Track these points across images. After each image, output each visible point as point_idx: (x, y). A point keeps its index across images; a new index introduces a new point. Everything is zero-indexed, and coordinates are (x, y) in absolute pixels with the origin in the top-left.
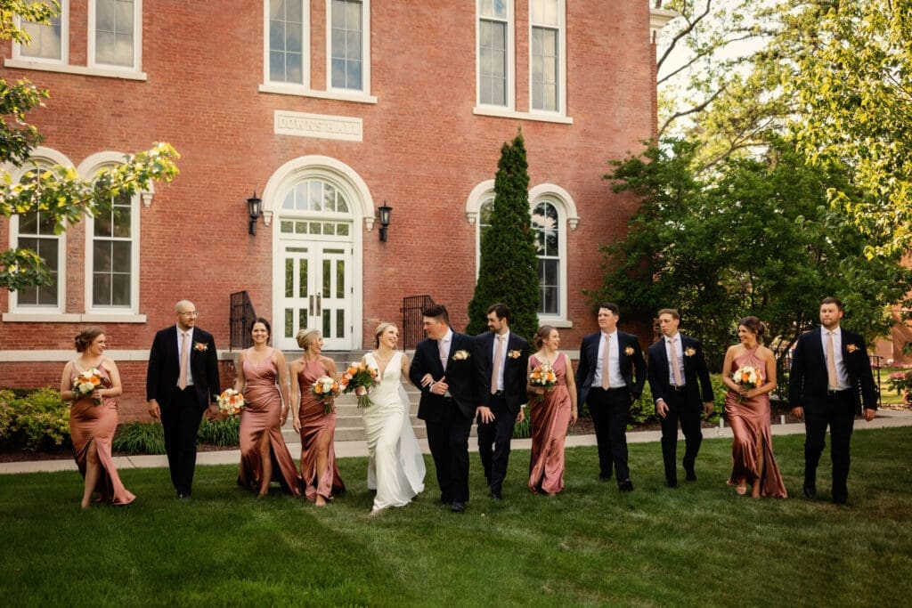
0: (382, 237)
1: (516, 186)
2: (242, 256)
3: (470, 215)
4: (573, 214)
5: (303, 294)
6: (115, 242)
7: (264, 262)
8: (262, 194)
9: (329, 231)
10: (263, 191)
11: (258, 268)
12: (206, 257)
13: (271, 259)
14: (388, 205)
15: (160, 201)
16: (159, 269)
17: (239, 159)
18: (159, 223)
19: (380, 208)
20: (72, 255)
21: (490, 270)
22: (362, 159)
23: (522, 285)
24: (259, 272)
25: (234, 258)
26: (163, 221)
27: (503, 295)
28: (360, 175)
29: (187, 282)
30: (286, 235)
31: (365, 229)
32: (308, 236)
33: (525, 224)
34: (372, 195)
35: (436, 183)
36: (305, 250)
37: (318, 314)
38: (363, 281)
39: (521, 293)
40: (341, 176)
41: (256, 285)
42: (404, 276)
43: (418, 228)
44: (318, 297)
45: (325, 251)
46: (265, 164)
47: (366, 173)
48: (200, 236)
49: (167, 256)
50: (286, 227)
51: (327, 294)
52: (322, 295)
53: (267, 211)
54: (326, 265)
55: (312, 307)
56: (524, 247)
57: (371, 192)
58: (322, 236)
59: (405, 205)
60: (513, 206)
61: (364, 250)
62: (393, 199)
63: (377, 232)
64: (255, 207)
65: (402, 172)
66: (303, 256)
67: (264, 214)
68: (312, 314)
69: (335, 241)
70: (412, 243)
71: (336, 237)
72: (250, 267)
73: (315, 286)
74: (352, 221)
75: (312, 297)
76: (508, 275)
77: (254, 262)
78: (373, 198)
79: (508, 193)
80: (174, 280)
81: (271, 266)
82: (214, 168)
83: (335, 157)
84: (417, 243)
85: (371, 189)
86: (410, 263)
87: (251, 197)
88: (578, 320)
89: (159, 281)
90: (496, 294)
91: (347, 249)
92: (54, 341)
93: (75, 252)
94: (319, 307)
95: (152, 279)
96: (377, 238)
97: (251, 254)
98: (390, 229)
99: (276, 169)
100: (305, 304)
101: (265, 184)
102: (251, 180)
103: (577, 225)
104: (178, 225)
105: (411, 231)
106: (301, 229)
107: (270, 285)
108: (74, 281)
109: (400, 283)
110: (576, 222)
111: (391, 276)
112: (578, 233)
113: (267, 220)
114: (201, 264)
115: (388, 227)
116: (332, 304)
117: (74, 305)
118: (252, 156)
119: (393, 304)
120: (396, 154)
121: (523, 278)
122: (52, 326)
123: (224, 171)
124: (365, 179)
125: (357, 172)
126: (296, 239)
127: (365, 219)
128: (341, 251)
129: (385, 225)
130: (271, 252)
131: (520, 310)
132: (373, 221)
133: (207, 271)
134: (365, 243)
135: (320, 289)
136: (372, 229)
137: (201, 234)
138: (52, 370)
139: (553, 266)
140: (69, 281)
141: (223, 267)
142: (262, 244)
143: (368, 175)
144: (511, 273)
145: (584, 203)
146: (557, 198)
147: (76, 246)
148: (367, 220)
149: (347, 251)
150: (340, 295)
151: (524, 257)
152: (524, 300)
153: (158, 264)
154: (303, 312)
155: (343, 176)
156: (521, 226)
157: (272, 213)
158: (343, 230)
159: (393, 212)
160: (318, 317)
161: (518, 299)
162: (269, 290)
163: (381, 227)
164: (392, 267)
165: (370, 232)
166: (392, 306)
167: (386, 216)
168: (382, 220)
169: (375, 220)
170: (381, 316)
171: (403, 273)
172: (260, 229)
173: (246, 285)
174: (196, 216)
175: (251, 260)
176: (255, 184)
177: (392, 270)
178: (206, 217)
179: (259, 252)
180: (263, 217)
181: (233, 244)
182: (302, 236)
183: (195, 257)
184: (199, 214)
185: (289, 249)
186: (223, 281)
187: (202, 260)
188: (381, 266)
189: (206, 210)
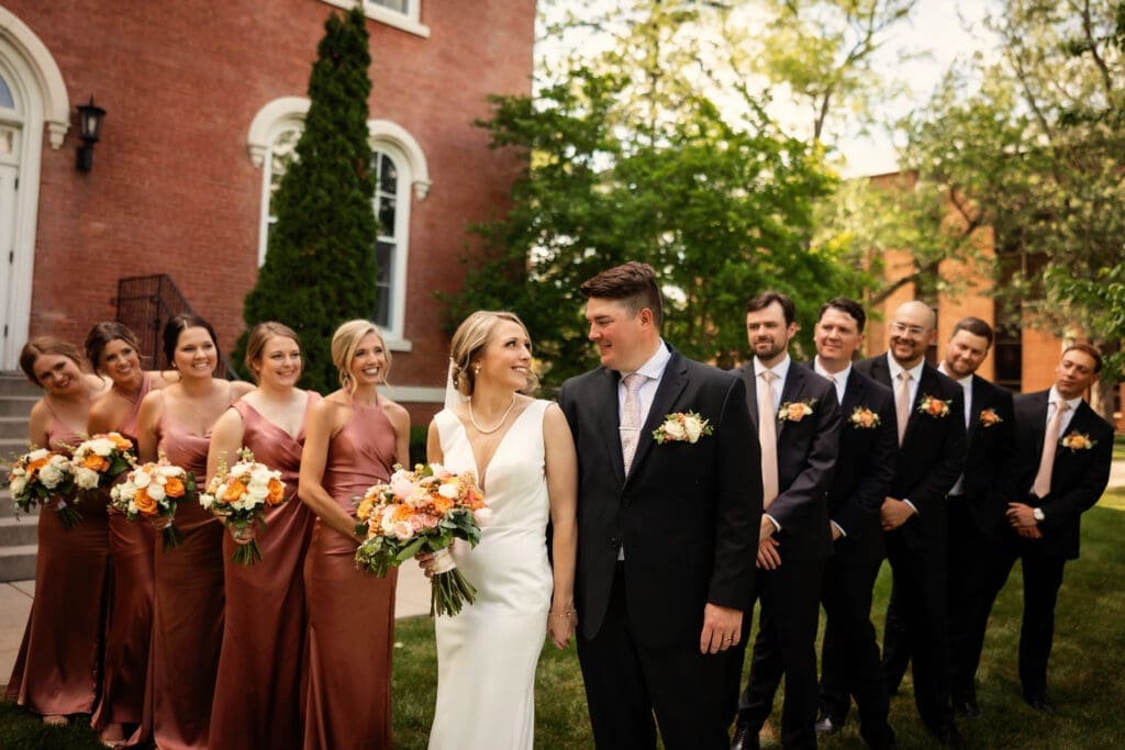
0: (82, 164)
1: (349, 92)
3: (254, 150)
4: (422, 174)
14: (99, 104)
19: (80, 108)
21: (291, 236)
22: (48, 12)
23: (349, 268)
27: (313, 283)
28: (43, 41)
31: (46, 143)
33: (361, 162)
34: (66, 81)
38: (37, 242)
39: (347, 284)
42: (123, 241)
43: (155, 158)
47: (55, 38)
56: (356, 202)
57: (64, 75)
59: (133, 114)
60: (342, 126)
61: (43, 183)
63: (72, 153)
70: (142, 183)
74: (19, 126)
76: (325, 247)
78: (69, 89)
79: (333, 101)
85: (65, 71)
86: (136, 220)
88: (422, 340)
90: (300, 281)
91: (7, 177)
96: (72, 164)
98: (98, 153)
103: (428, 193)
105: (143, 161)
109: (116, 252)
110: (426, 188)
111: (96, 237)
112: (427, 206)
115: (96, 145)
119: (98, 290)
120: (121, 19)
121: (352, 256)
124: (53, 51)
125: (37, 33)
127: (48, 124)
129: (90, 142)
132: (65, 130)
134: (45, 169)
136: (61, 147)
143: (59, 44)
144: (331, 246)
145: (441, 159)
148: (53, 128)
149: (9, 183)
151: (355, 220)
152: (350, 297)
156: (354, 162)
159: (107, 119)
161: (341, 293)
163: (80, 143)
164: (99, 221)
165: (55, 151)
166: (94, 292)
167: (92, 124)
168: (84, 131)
169: (69, 129)
170: (70, 310)
171: (121, 235)
177: (98, 226)
188: (76, 217)
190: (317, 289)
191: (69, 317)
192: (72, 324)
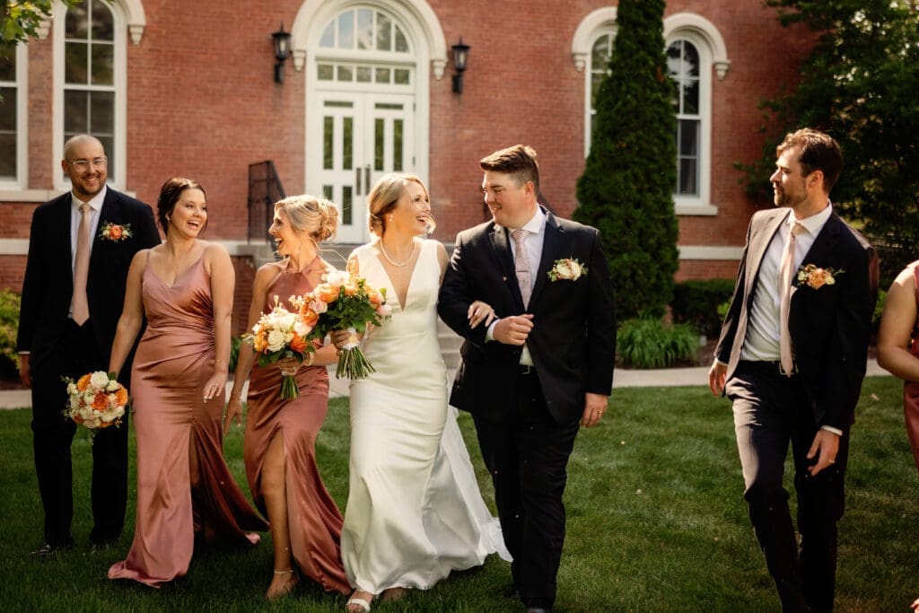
0: (456, 88)
1: (647, 16)
2: (264, 113)
3: (578, 58)
4: (722, 56)
5: (348, 165)
6: (93, 93)
7: (294, 121)
8: (291, 26)
9: (383, 78)
10: (293, 22)
11: (286, 130)
12: (215, 113)
13: (304, 117)
14: (466, 42)
15: (154, 36)
16: (152, 130)
18: (152, 66)
19: (453, 47)
20: (36, 109)
21: (609, 133)
23: (654, 154)
24: (286, 135)
25: (254, 115)
26: (157, 64)
27: (626, 168)
29: (191, 148)
30: (326, 84)
31: (432, 76)
32: (354, 84)
33: (659, 69)
34: (443, 27)
35: (531, 12)
36: (349, 105)
38: (430, 148)
39: (652, 166)
41: (285, 152)
43: (504, 75)
44: (368, 170)
45: (378, 106)
48: (209, 85)
49: (164, 111)
50: (325, 73)
51: (379, 166)
52: (372, 167)
53: (299, 51)
54: (379, 124)
55: (358, 184)
56: (657, 101)
57: (441, 23)
58: (373, 85)
59: (487, 43)
60: (643, 43)
61: (432, 105)
62: (472, 35)
63: (449, 80)
64: (283, 44)
66: (347, 112)
67: (295, 55)
68: (359, 192)
69: (391, 92)
70: (497, 96)
71: (392, 86)
72: (275, 128)
73: (364, 153)
74: (414, 65)
75: (359, 170)
76: (634, 140)
77: (281, 121)
78: (445, 32)
79: (635, 25)
80: (172, 145)
81: (304, 127)
84: (504, 96)
85: (441, 19)
86: (494, 124)
87: (276, 29)
88: (726, 205)
89: (153, 146)
90: (617, 167)
91: (407, 103)
92: (13, 227)
93: (40, 106)
95: (143, 144)
96: (449, 88)
97: (276, 110)
98: (467, 77)
100: (349, 178)
101: (296, 13)
102: (278, 7)
103: (727, 71)
104: (178, 69)
105: (497, 79)
106: (345, 75)
107: (302, 153)
108: (38, 146)
110: (725, 67)
111: (467, 141)
112: (728, 83)
113: (298, 63)
114: (209, 123)
115: (465, 73)
117: (39, 178)
119: (471, 181)
121: (655, 144)
122: (9, 207)
124: (434, 7)
126: (337, 89)
127: (432, 61)
128: (399, 107)
129: (461, 71)
130: (304, 107)
131: (650, 190)
132: (444, 65)
133: (217, 133)
134: (432, 95)
135: (371, 160)
136: (442, 77)
137: (209, 81)
138: (10, 267)
139: (691, 128)
140: (32, 145)
141: (239, 127)
142: (291, 96)
144: (638, 138)
145: (737, 39)
146: (699, 34)
147: (42, 97)
148: (436, 64)
149: (408, 107)
150: (398, 166)
151: (656, 116)
152: (656, 177)
153: (150, 122)
154: (347, 191)
156: (654, 71)
157: (306, 53)
158: (403, 78)
159: (471, 52)
161: (648, 175)
162: (300, 159)
163: (455, 73)
164: (468, 128)
165: (438, 81)
166: (468, 183)
167: (462, 58)
168: (457, 64)
169: (448, 63)
170: (453, 196)
171: (485, 138)
172: (290, 75)
173: (271, 152)
174: (201, 57)
175: (277, 118)
176: (282, 12)
177: (468, 133)
178: (216, 58)
179: (288, 107)
180: (293, 59)
181: (252, 96)
182: (345, 85)
183: (200, 113)
184: (205, 54)
185: (328, 104)
186: (239, 147)
187: (211, 118)
188: (454, 127)
189: (214, 49)
190: (629, 172)
191: (453, 202)
192: (454, 207)
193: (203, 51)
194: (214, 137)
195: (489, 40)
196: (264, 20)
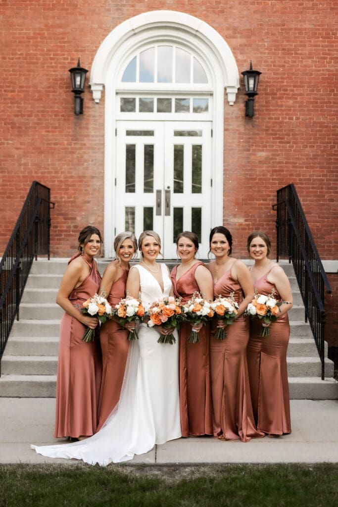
0: (249, 115)
2: (66, 142)
5: (148, 187)
7: (94, 148)
8: (91, 63)
9: (181, 107)
10: (92, 59)
11: (86, 157)
12: (21, 143)
13: (103, 144)
14: (256, 68)
17: (63, 21)
19: (244, 73)
22: (222, 12)
24: (86, 161)
25: (55, 144)
28: (220, 32)
30: (128, 115)
31: (226, 102)
32: (155, 115)
34: (236, 57)
35: (327, 37)
36: (150, 133)
37: (168, 214)
38: (225, 170)
40: (196, 36)
41: (84, 177)
42: (279, 163)
43: (299, 98)
44: (167, 192)
45: (179, 134)
46: (96, 26)
47: (228, 29)
48: (15, 119)
50: (127, 105)
51: (179, 189)
52: (172, 189)
53: (96, 84)
54: (179, 151)
55: (159, 205)
57: (234, 53)
58: (173, 115)
59: (281, 69)
61: (225, 130)
62: (265, 62)
63: (242, 106)
64: (78, 79)
65: (278, 25)
66: (148, 140)
67: (93, 88)
68: (159, 213)
69: (190, 120)
70: (291, 119)
71: (191, 115)
72: (75, 156)
73: (164, 176)
75: (159, 192)
77: (81, 149)
78: (237, 61)
81: (103, 153)
82: (32, 35)
83: (186, 11)
84: (298, 119)
85: (234, 49)
86: (288, 146)
87: (75, 66)
91: (205, 128)
94: (168, 205)
96: (243, 114)
97: (77, 140)
98: (259, 102)
99: (109, 31)
100: (150, 200)
101: (95, 51)
102: (78, 46)
105: (291, 102)
106: (146, 107)
107: (103, 178)
109: (276, 171)
111: (260, 162)
113: (97, 95)
114: (16, 153)
115: (256, 98)
116: (186, 201)
118: (80, 17)
119: (264, 200)
123: (45, 38)
124: (227, 38)
125: (215, 28)
126: (138, 119)
127: (225, 89)
128: (198, 134)
129: (252, 95)
130: (103, 136)
132: (236, 91)
133: (23, 161)
134: (226, 120)
135: (170, 182)
136: (235, 103)
137: (15, 116)
141: (43, 155)
142: (91, 126)
143: (230, 32)
148: (228, 90)
149: (206, 133)
150: (197, 189)
154: (148, 212)
155: (196, 34)
157: (104, 87)
159: (261, 77)
160: (167, 218)
162: (98, 184)
163: (246, 98)
164: (263, 151)
165: (231, 106)
166: (262, 202)
167: (251, 82)
168: (247, 89)
169: (239, 89)
170: (246, 215)
171: (278, 159)
172: (88, 108)
173: (72, 177)
174: (10, 95)
175: (77, 146)
176: (82, 51)
177: (262, 154)
178: (22, 95)
179: (88, 136)
180: (91, 92)
181: (56, 128)
182: (146, 115)
183: (8, 144)
184: (13, 91)
185: (129, 133)
186: (42, 173)
187: (17, 149)
188: (248, 150)
189: (22, 87)
191: (246, 221)
192: (248, 225)
193: (11, 89)
194: (20, 165)
195: (283, 66)
196: (67, 59)
